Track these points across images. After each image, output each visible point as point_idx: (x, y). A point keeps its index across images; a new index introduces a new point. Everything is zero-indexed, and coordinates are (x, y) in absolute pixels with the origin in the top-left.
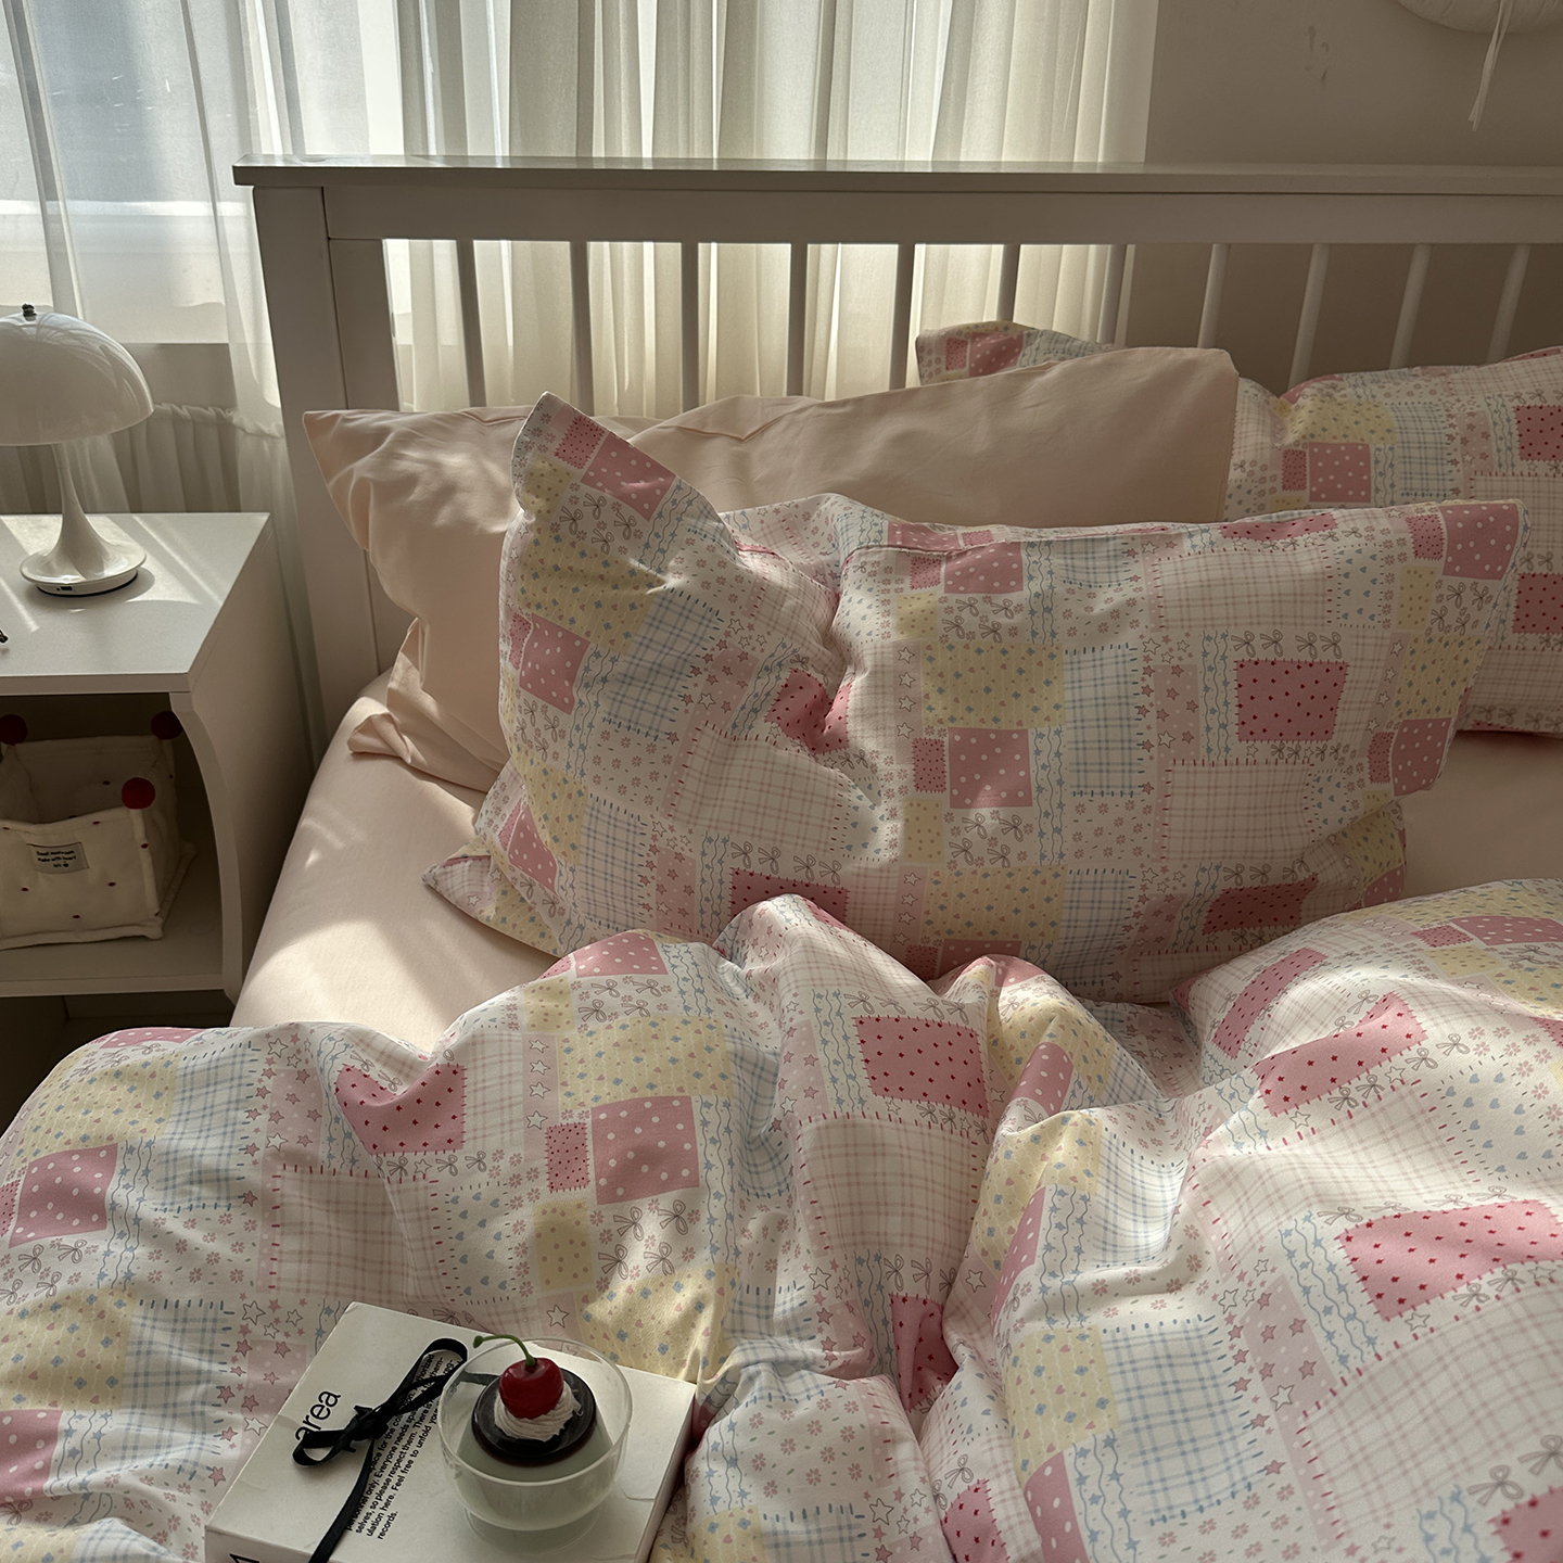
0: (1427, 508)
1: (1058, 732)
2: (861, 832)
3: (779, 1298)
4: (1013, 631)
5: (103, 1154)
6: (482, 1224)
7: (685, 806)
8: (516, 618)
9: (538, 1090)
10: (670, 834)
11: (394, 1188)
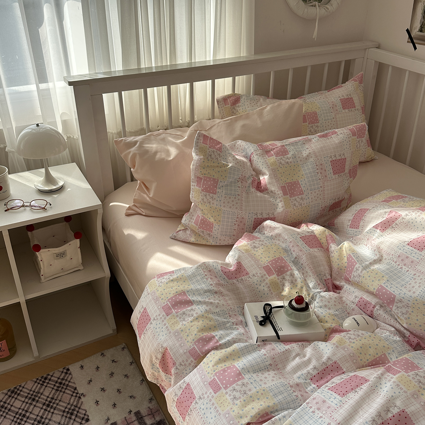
0: (351, 127)
1: (304, 180)
2: (275, 206)
3: (310, 284)
4: (291, 162)
5: (182, 294)
6: (260, 285)
7: (244, 208)
8: (198, 177)
9: (256, 262)
10: (241, 214)
11: (242, 283)
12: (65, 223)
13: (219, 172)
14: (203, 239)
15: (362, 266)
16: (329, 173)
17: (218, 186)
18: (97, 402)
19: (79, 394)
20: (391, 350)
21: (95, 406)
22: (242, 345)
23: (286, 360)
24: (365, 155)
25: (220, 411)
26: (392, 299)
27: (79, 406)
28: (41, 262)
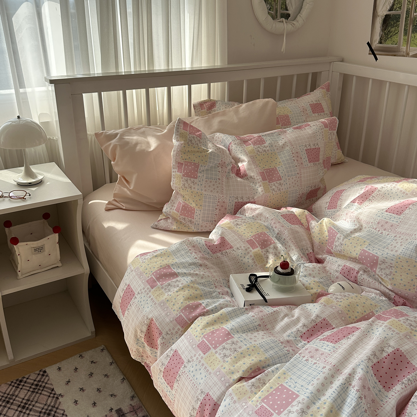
0: (323, 120)
1: (282, 167)
2: (255, 190)
4: (268, 151)
5: (167, 267)
6: (244, 257)
7: (224, 192)
8: (179, 163)
9: (240, 237)
10: (222, 198)
11: (227, 256)
12: (43, 220)
13: (199, 156)
14: (185, 226)
15: (344, 235)
16: (305, 161)
17: (199, 170)
18: (76, 402)
19: (57, 395)
20: (379, 308)
21: (74, 405)
22: (230, 309)
23: (275, 321)
24: (336, 157)
25: (210, 370)
26: (375, 261)
27: (56, 406)
28: (18, 256)
